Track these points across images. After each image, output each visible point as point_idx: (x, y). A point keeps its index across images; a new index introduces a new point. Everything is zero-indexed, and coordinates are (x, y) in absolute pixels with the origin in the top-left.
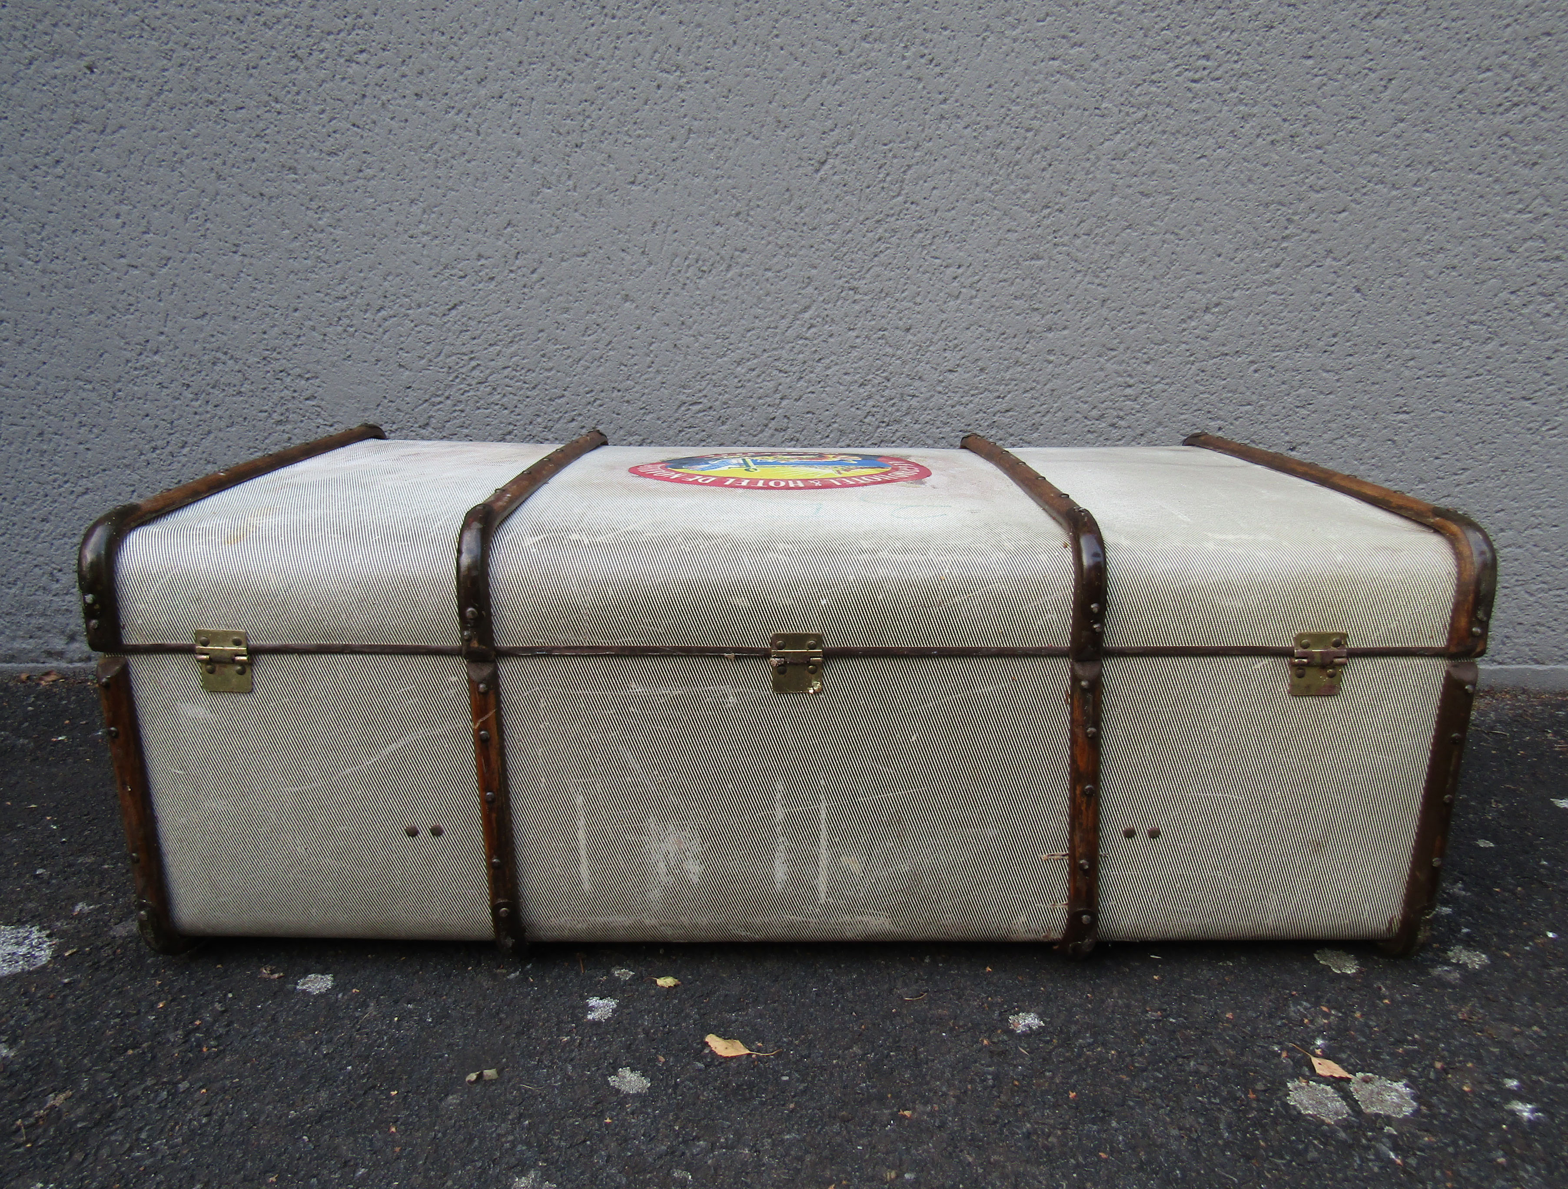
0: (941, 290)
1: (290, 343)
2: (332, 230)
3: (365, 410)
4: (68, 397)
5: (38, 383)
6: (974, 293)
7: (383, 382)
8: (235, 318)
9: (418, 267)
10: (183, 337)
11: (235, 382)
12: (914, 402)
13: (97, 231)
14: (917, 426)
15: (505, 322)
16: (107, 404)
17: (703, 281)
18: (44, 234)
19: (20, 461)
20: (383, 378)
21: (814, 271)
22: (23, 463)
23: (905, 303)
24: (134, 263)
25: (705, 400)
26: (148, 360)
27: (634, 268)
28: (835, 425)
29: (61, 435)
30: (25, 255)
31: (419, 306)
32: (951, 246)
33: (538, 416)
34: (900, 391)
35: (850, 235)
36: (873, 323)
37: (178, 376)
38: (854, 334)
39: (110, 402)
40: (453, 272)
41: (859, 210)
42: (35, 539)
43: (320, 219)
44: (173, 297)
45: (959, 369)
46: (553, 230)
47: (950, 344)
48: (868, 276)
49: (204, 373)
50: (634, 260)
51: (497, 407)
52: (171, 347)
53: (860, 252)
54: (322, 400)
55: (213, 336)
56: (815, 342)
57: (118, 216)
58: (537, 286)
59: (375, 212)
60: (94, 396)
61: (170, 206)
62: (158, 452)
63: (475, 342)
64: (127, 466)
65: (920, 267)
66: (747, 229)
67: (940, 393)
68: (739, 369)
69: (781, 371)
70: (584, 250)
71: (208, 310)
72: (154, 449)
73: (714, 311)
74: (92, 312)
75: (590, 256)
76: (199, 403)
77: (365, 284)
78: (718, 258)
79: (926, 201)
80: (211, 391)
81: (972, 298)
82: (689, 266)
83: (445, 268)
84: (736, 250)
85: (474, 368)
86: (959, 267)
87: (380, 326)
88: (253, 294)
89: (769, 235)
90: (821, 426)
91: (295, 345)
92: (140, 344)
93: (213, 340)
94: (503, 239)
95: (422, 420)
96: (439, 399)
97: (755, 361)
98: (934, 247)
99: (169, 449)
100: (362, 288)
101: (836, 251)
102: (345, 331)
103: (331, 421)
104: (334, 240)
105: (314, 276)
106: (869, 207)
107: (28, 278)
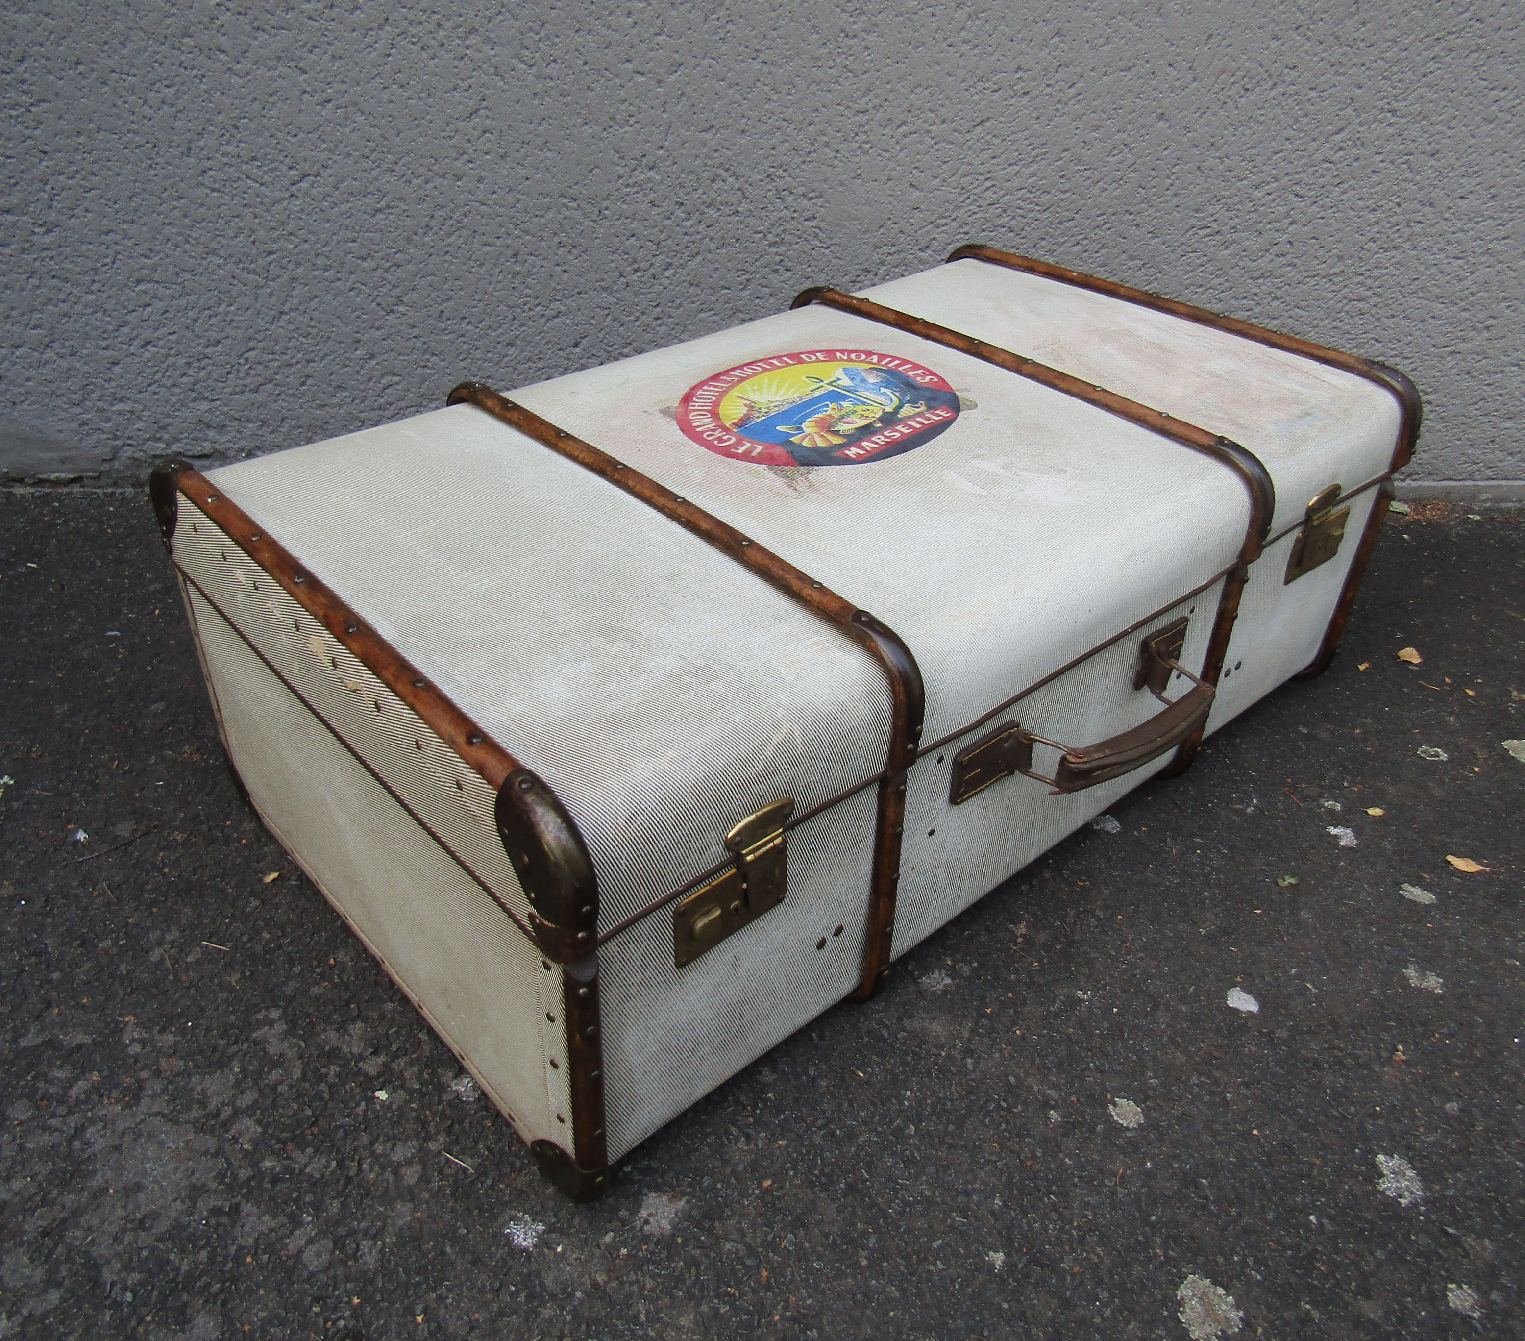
0: (1478, 114)
1: (798, 160)
2: (866, 36)
3: (868, 231)
4: (550, 214)
5: (519, 200)
6: (1509, 117)
7: (891, 203)
8: (743, 132)
9: (951, 79)
10: (684, 152)
11: (734, 201)
12: (1417, 228)
13: (604, 31)
14: (1414, 253)
15: (1031, 140)
16: (591, 224)
17: (1243, 100)
18: (543, 33)
19: (490, 283)
20: (890, 199)
21: (1359, 91)
22: (492, 286)
23: (1439, 128)
24: (641, 69)
25: (1214, 225)
26: (643, 176)
27: (1177, 84)
28: (1335, 251)
29: (537, 256)
30: (517, 56)
31: (944, 122)
32: (1502, 68)
33: (1043, 239)
34: (1408, 216)
35: (1405, 54)
36: (1402, 147)
37: (672, 194)
38: (1379, 158)
39: (595, 221)
40: (987, 85)
41: (1422, 26)
42: (498, 363)
43: (854, 23)
44: (679, 108)
45: (1471, 196)
46: (1101, 41)
47: (1470, 170)
48: (1410, 98)
49: (700, 191)
50: (1178, 76)
51: (1003, 230)
52: (668, 163)
53: (1410, 73)
54: (823, 220)
55: (716, 151)
56: (1339, 166)
57: (629, 14)
58: (1073, 102)
59: (916, 17)
60: (578, 215)
61: (689, 5)
62: (639, 274)
63: (993, 161)
64: (604, 289)
65: (1466, 88)
66: (1303, 45)
67: (1446, 219)
68: (1256, 193)
69: (1297, 195)
70: (1130, 64)
71: (715, 123)
72: (636, 271)
73: (1247, 132)
74: (586, 123)
75: (1134, 70)
76: (690, 222)
77: (891, 96)
78: (1266, 75)
79: (1491, 19)
80: (706, 210)
81: (1507, 122)
82: (1233, 83)
83: (980, 80)
84: (1287, 67)
85: (988, 189)
86: (1504, 89)
87: (898, 143)
88: (767, 106)
89: (1325, 51)
90: (1321, 252)
91: (804, 162)
92: (636, 159)
93: (716, 155)
94: (1047, 50)
95: (923, 244)
96: (944, 221)
97: (1275, 185)
98: (1485, 68)
99: (652, 271)
100: (886, 100)
101: (1386, 70)
102: (860, 147)
103: (829, 242)
104: (867, 48)
105: (837, 87)
106: (1433, 24)
107: (519, 84)
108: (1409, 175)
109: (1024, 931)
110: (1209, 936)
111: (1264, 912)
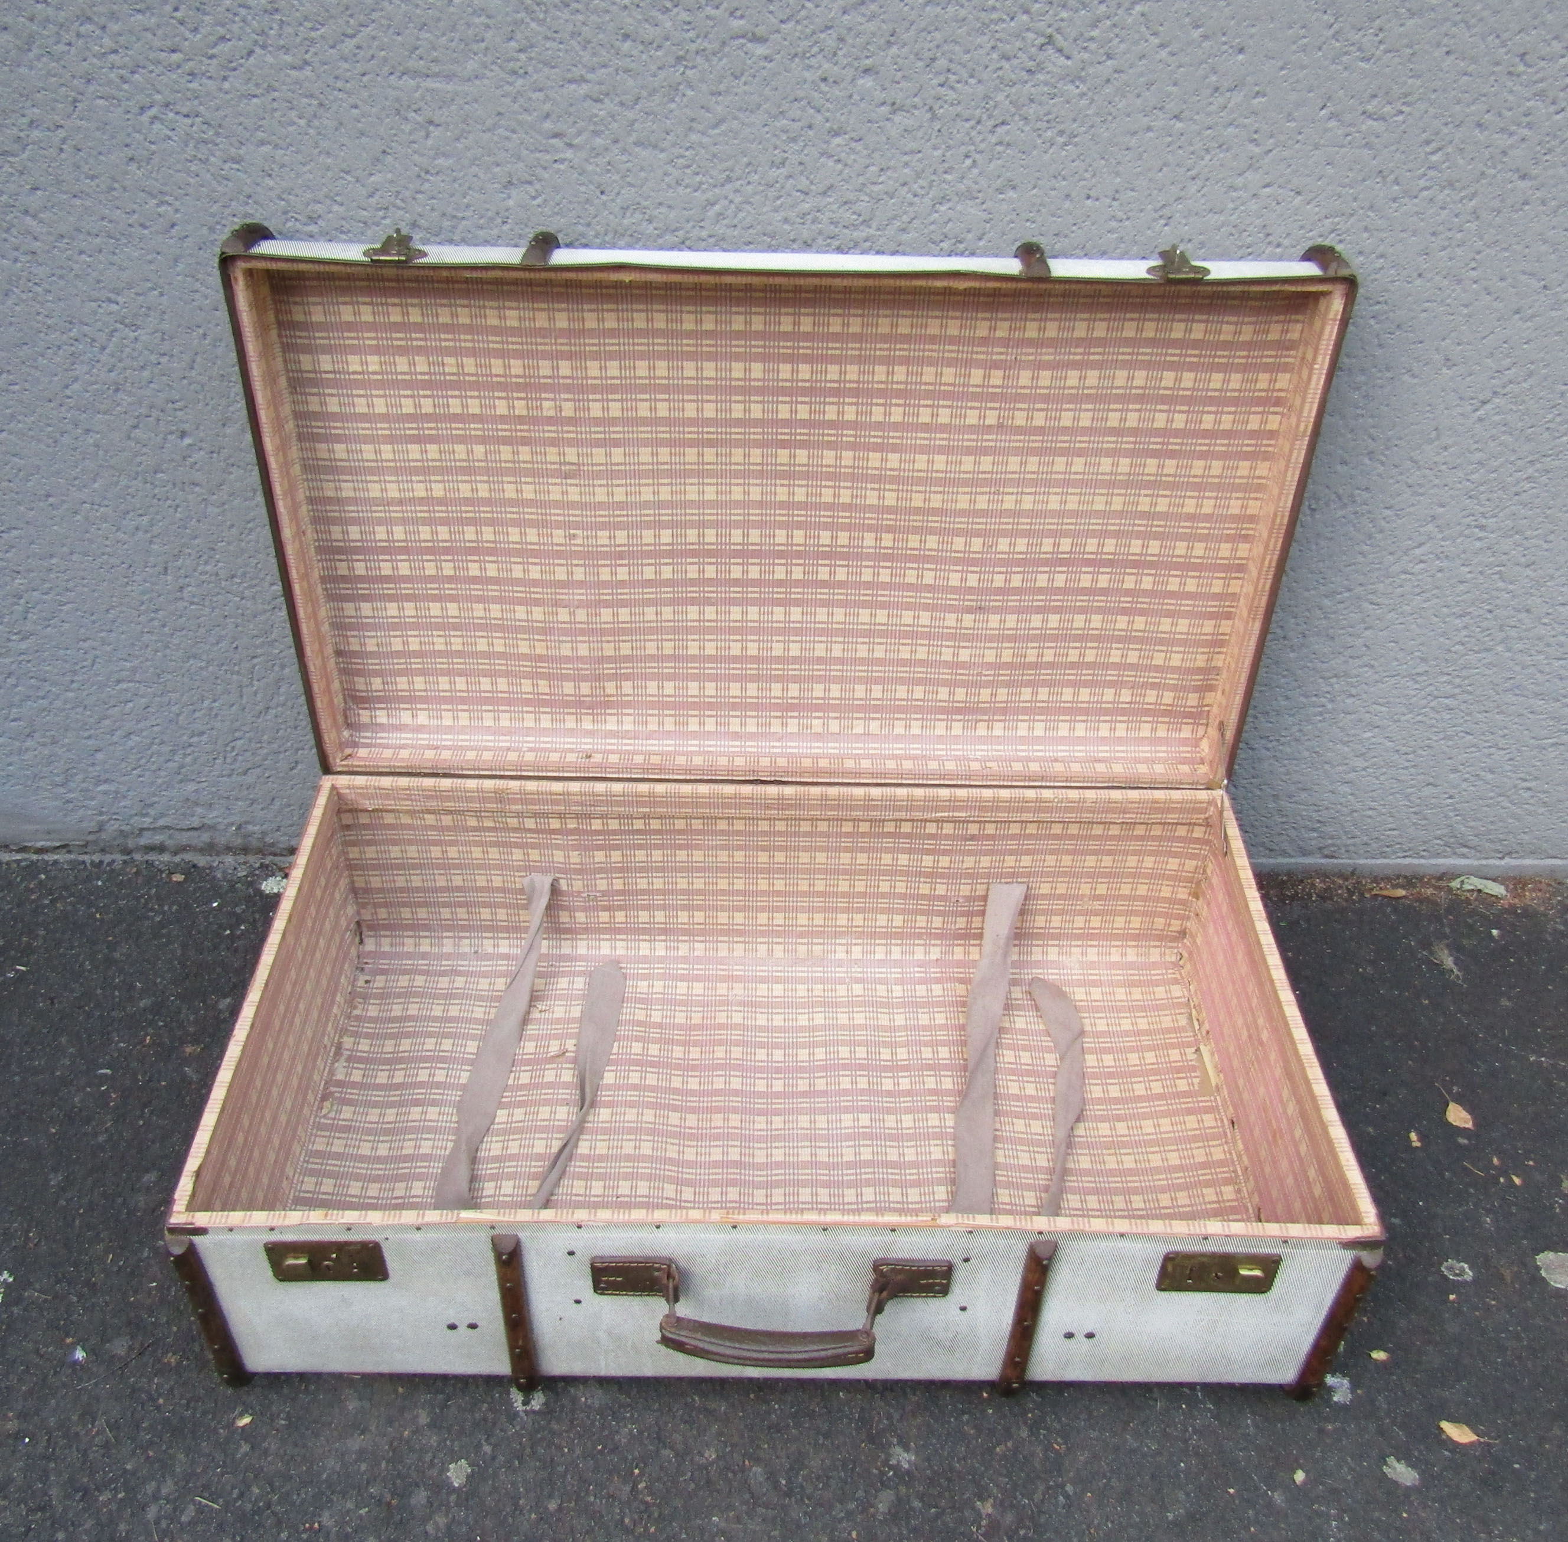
21: (1442, 510)
28: (1417, 654)
34: (1501, 621)
35: (1494, 475)
36: (1492, 559)
41: (1513, 450)
48: (1501, 514)
53: (1500, 492)
56: (1420, 577)
69: (1372, 603)
90: (1402, 654)
101: (1472, 490)
106: (1525, 447)
108: (1501, 584)
109: (990, 1510)
110: (1175, 1523)
111: (1237, 1491)
